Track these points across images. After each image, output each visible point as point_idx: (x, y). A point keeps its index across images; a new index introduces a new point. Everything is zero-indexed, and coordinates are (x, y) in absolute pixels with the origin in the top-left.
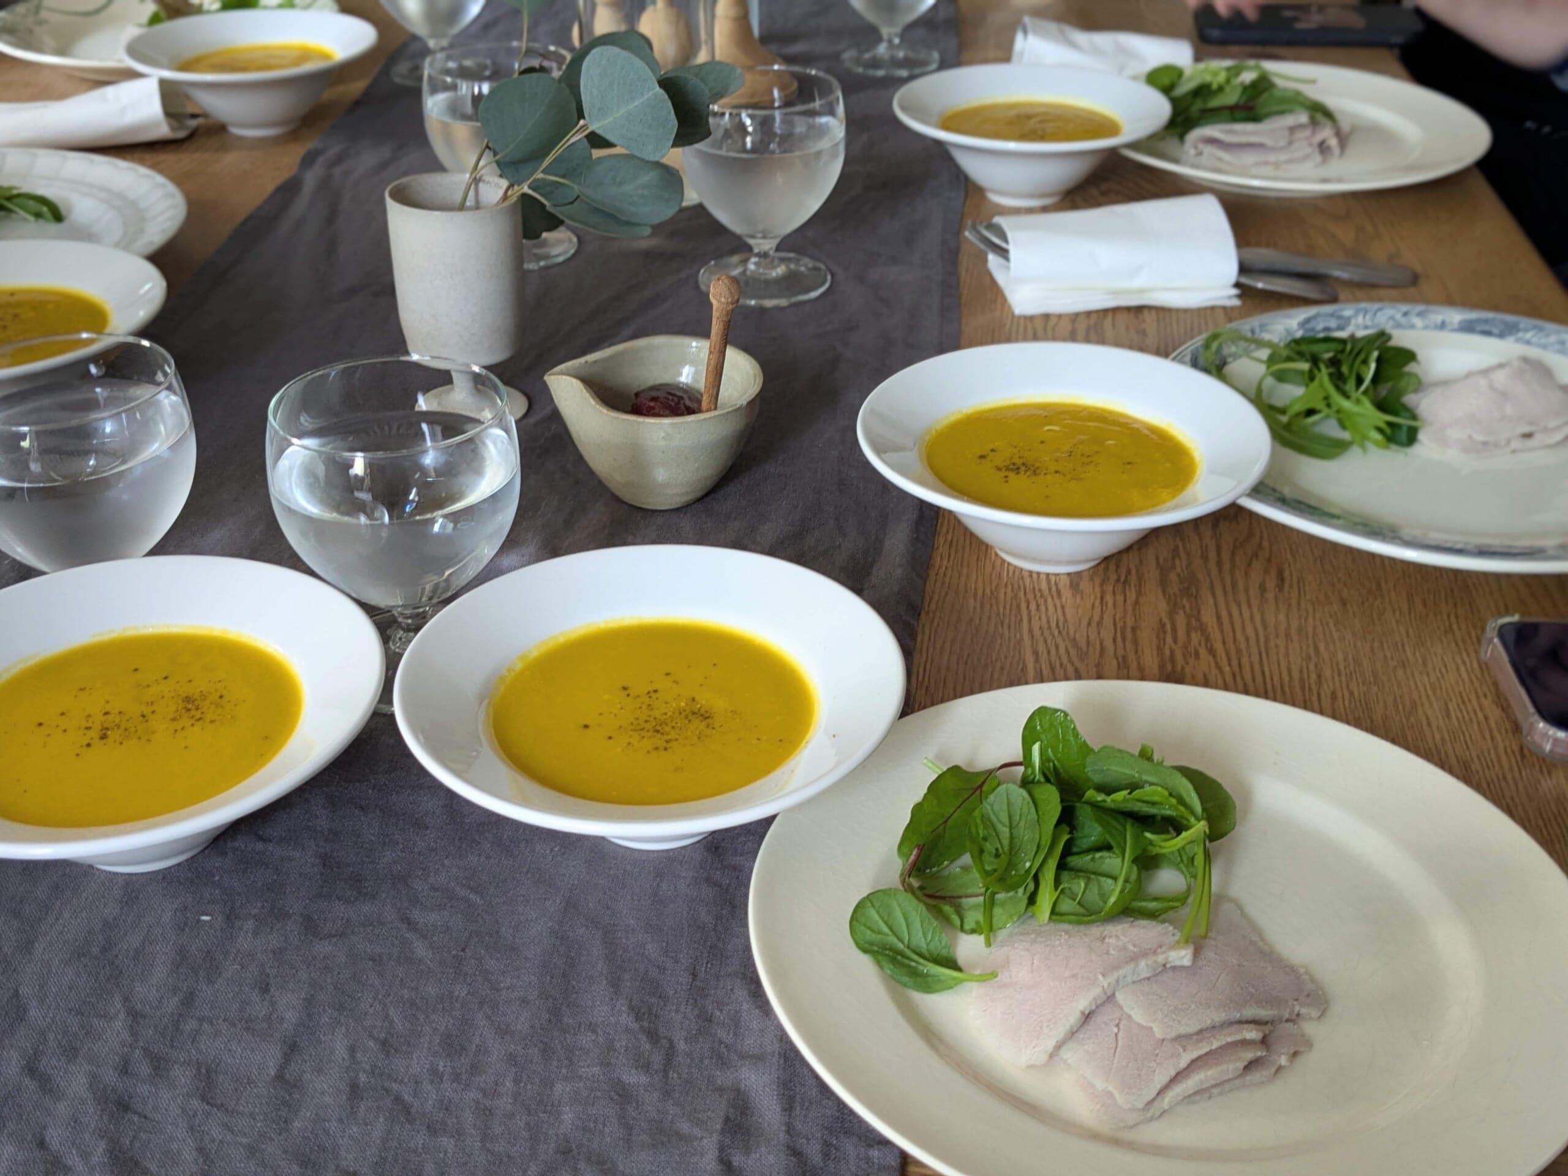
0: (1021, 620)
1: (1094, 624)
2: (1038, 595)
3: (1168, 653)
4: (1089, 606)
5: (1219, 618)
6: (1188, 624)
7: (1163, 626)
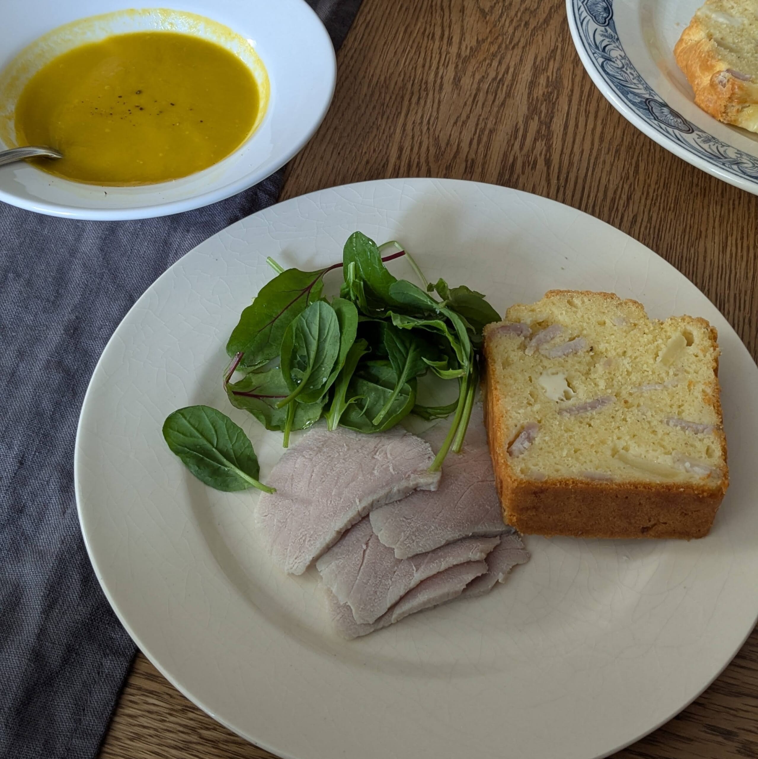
0: (400, 113)
1: (460, 123)
2: (423, 87)
3: (511, 160)
4: (462, 104)
5: (566, 127)
6: (538, 132)
7: (517, 130)
